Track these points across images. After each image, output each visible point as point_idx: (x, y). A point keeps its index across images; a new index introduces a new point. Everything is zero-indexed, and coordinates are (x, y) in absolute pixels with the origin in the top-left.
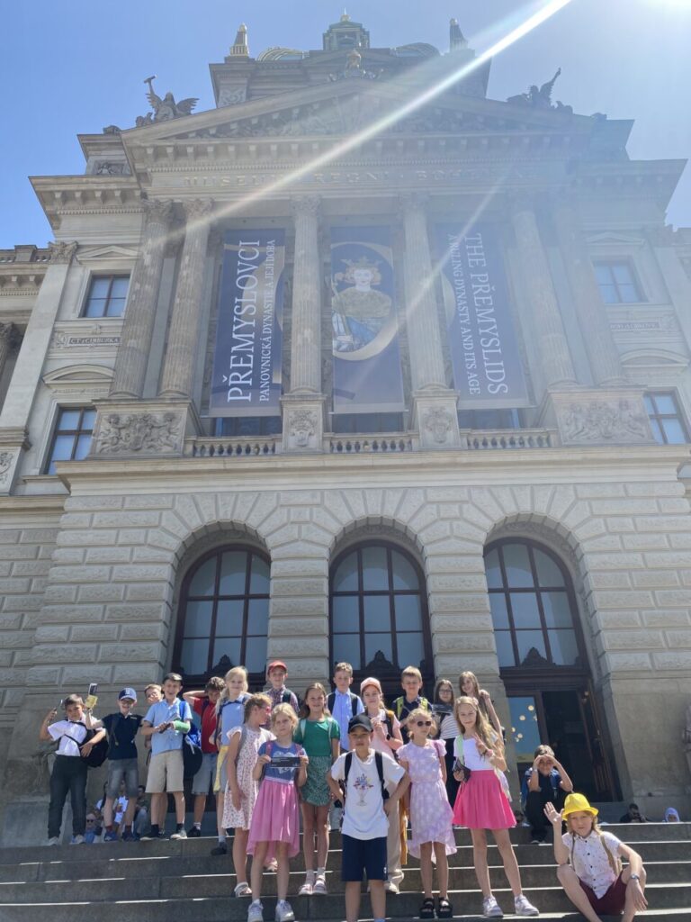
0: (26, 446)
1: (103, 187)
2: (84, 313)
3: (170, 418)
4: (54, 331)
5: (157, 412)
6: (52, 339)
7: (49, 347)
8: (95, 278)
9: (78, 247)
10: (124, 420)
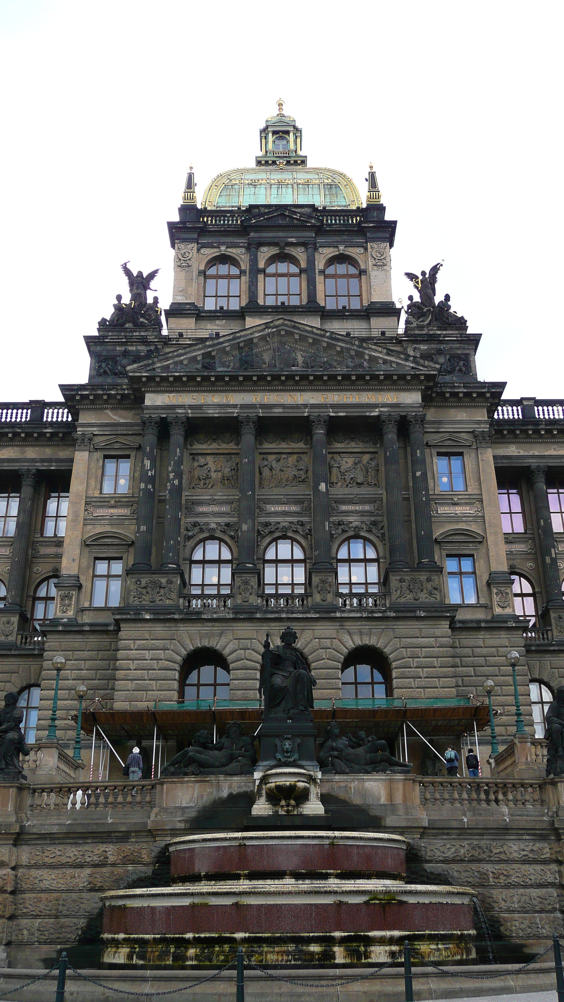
2: (101, 490)
3: (170, 582)
4: (86, 504)
5: (163, 579)
6: (85, 510)
7: (84, 516)
8: (105, 458)
10: (144, 582)
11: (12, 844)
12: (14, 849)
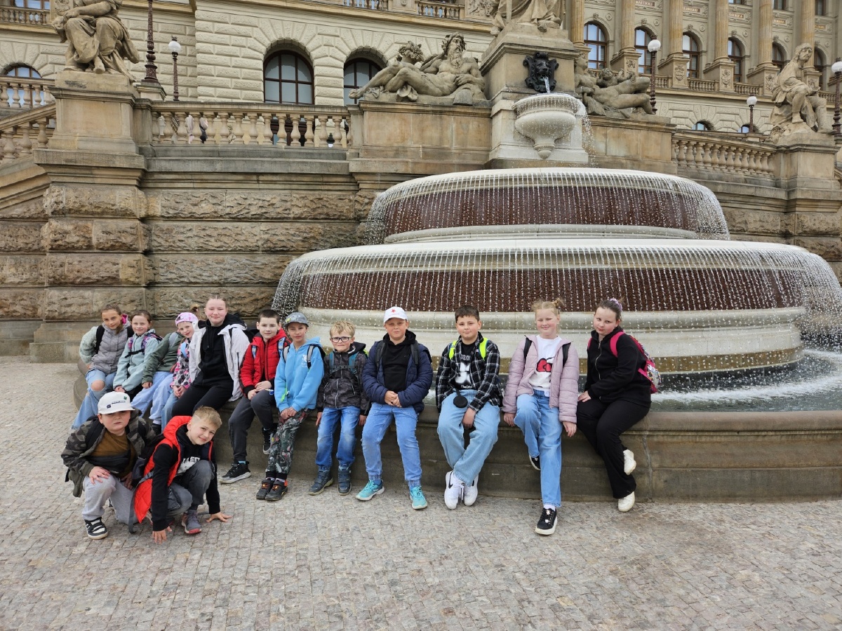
11: (136, 186)
12: (140, 193)
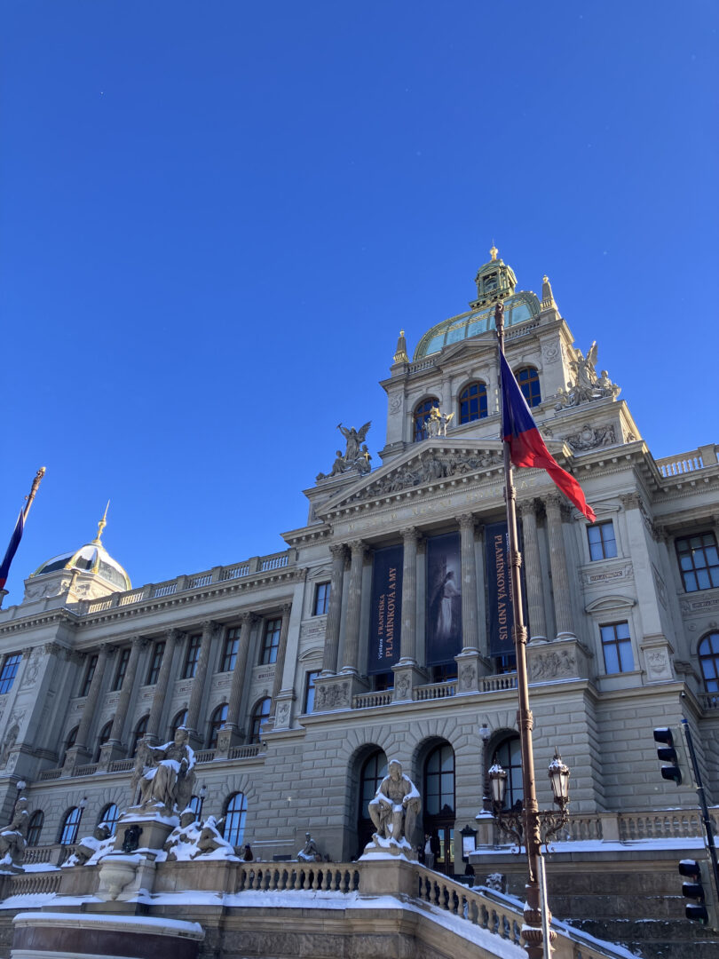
0: (294, 699)
1: (314, 532)
2: (315, 613)
3: (346, 685)
4: (301, 627)
5: (340, 683)
6: (300, 631)
7: (300, 637)
8: (318, 586)
9: (308, 569)
10: (326, 690)
